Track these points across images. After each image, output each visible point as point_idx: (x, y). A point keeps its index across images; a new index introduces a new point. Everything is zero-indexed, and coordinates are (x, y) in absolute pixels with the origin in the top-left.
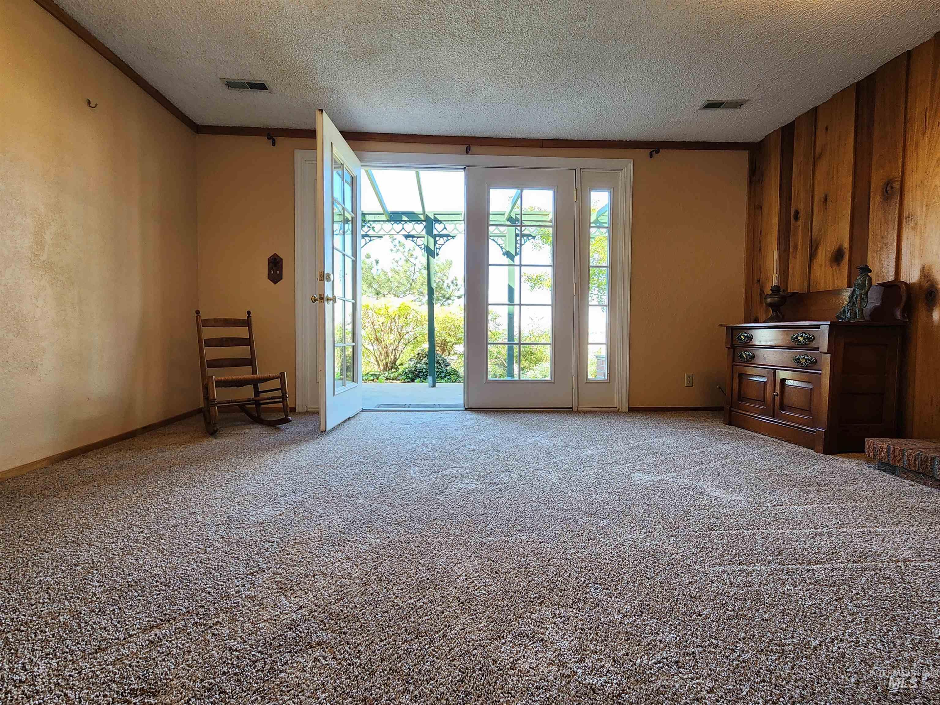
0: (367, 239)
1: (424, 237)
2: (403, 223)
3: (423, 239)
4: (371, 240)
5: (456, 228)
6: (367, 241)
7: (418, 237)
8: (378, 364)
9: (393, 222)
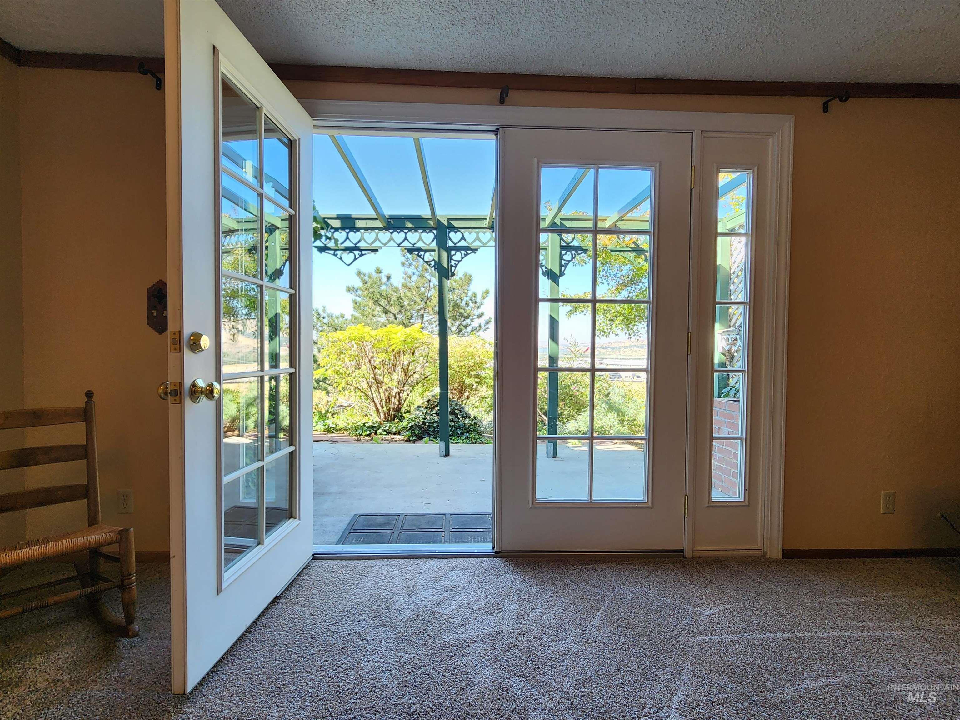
0: (357, 253)
1: (434, 251)
2: (406, 231)
3: (432, 253)
4: (361, 255)
5: (478, 238)
6: (357, 256)
7: (426, 251)
8: (378, 411)
9: (391, 231)
